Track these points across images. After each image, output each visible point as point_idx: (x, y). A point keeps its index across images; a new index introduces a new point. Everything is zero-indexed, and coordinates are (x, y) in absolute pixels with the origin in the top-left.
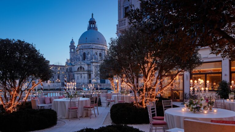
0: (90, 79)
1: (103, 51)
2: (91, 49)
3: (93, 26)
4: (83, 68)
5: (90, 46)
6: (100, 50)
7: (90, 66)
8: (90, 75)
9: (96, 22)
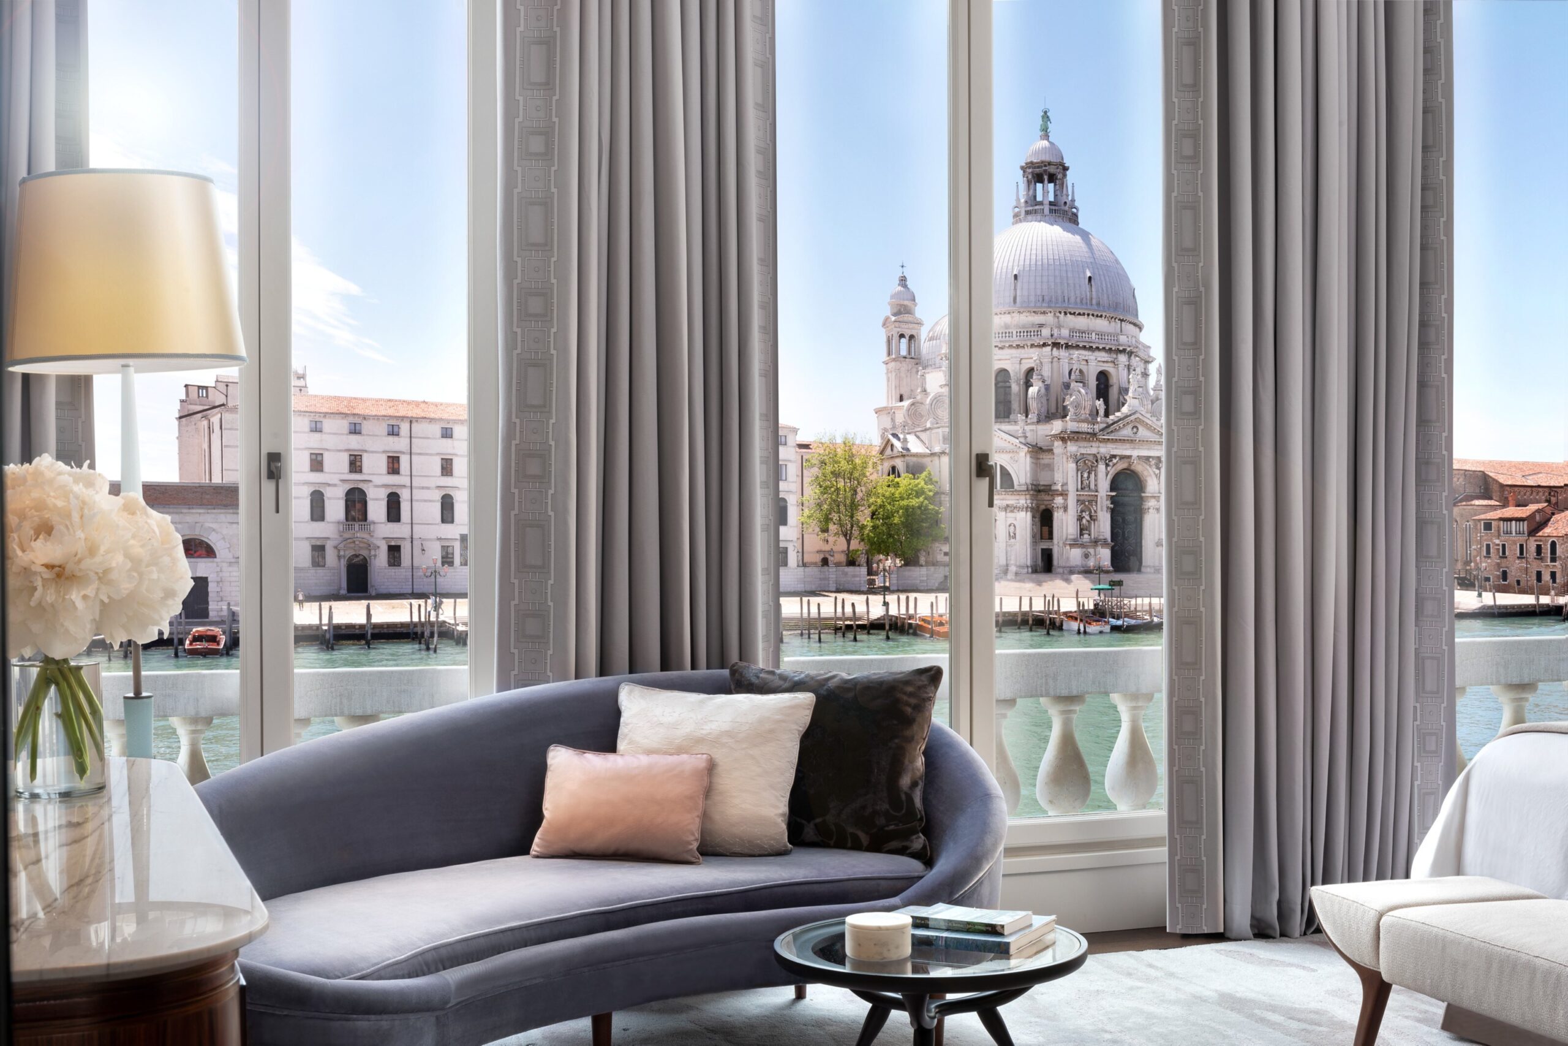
0: (1045, 545)
1: (1123, 358)
2: (1044, 345)
3: (1045, 192)
4: (1005, 473)
5: (1041, 326)
6: (1103, 356)
7: (1045, 459)
8: (1044, 519)
9: (1066, 169)
